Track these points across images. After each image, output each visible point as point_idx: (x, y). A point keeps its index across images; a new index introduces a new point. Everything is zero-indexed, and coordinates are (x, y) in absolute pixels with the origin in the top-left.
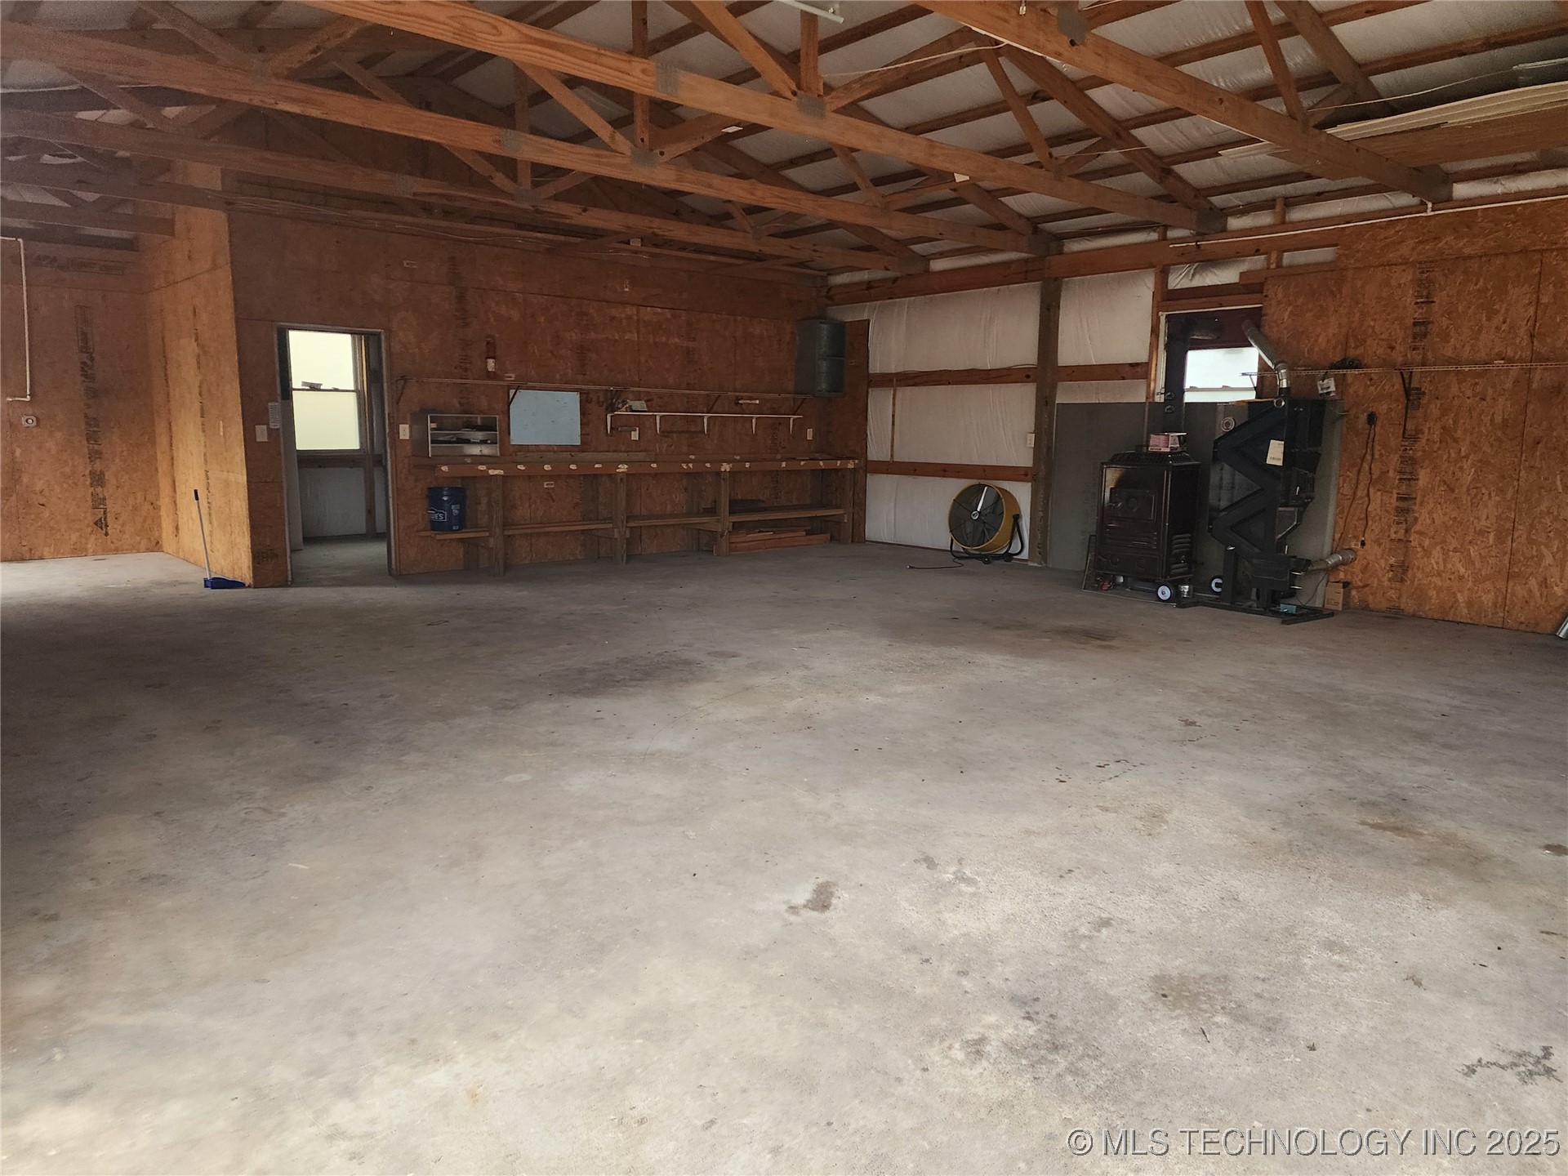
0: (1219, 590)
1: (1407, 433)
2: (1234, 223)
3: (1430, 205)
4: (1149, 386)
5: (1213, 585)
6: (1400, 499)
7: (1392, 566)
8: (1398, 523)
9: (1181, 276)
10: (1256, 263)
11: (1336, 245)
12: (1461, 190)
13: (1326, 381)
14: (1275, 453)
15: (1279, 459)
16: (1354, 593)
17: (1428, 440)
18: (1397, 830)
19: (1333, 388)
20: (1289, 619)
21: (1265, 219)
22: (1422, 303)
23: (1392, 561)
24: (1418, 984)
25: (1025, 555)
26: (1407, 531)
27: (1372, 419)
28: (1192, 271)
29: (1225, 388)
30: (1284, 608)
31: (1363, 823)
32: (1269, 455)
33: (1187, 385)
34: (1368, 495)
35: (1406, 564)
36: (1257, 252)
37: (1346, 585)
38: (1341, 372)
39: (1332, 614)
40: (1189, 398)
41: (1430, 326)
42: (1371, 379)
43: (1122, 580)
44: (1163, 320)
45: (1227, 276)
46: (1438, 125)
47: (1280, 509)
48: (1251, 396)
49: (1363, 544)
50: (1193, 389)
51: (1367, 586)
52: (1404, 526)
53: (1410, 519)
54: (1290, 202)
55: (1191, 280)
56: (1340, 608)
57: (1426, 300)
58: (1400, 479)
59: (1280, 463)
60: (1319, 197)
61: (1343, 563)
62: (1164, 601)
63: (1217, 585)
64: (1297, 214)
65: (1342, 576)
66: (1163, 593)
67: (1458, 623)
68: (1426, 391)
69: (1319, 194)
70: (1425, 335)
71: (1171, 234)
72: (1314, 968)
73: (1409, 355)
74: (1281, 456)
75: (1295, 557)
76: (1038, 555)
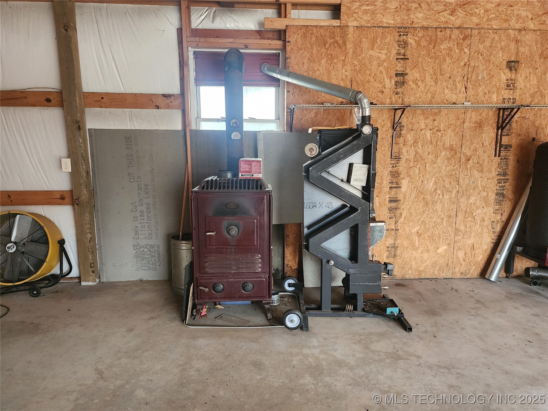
1: (393, 155)
5: (285, 286)
8: (390, 218)
9: (202, 18)
17: (406, 159)
22: (401, 59)
25: (75, 273)
26: (396, 223)
28: (211, 14)
33: (245, 116)
35: (397, 245)
40: (247, 127)
41: (406, 77)
44: (191, 54)
50: (252, 120)
52: (394, 219)
53: (398, 215)
57: (402, 57)
63: (290, 285)
68: (405, 125)
70: (403, 83)
73: (393, 98)
76: (92, 274)
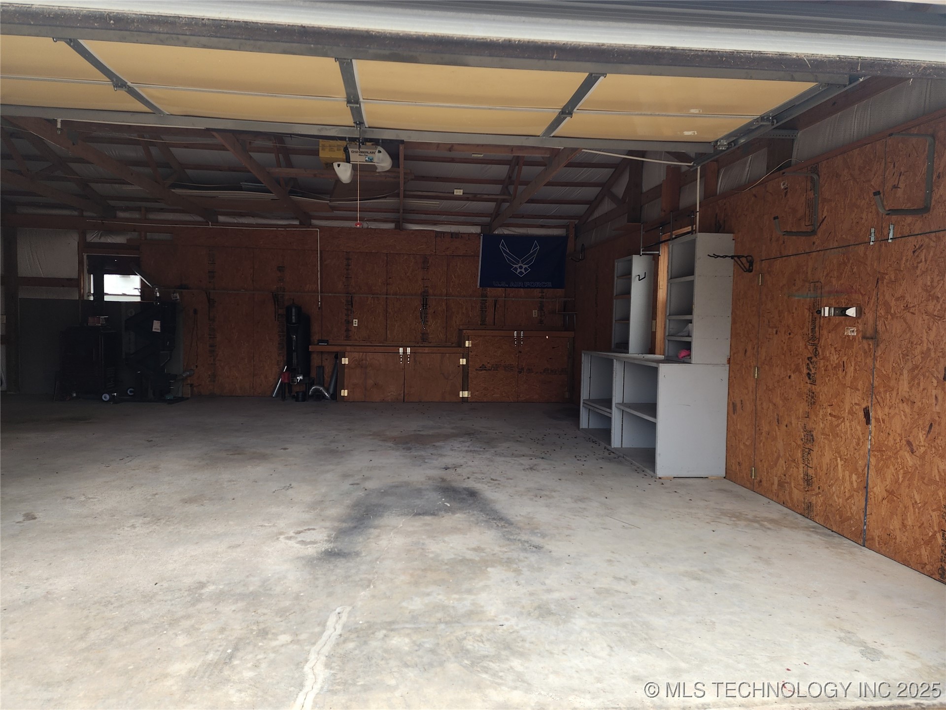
0: (132, 394)
1: (210, 318)
2: (121, 214)
3: (210, 223)
4: (80, 291)
5: (128, 392)
6: (211, 346)
7: (209, 375)
8: (210, 357)
9: (93, 237)
10: (135, 235)
11: (172, 233)
12: (221, 219)
13: (175, 294)
14: (157, 326)
15: (158, 329)
16: (195, 389)
17: (219, 321)
18: (239, 454)
19: (178, 298)
20: (171, 402)
21: (136, 215)
22: (211, 263)
23: (210, 373)
24: (256, 482)
25: (4, 387)
26: (214, 360)
27: (195, 312)
28: (99, 235)
29: (124, 295)
30: (168, 397)
31: (228, 455)
32: (154, 328)
33: (105, 292)
34: (197, 345)
35: (215, 374)
36: (134, 231)
37: (191, 385)
38: (181, 290)
39: (188, 399)
40: (106, 298)
41: (215, 274)
42: (193, 294)
43: (75, 395)
44: (85, 257)
45: (120, 240)
46: (215, 197)
47: (161, 352)
48: (138, 299)
49: (197, 366)
50: (109, 294)
51: (199, 385)
52: (213, 358)
53: (215, 355)
54: (149, 210)
55: (99, 239)
56: (189, 396)
58: (209, 338)
59: (159, 331)
60: (162, 210)
61: (189, 376)
62: (107, 401)
63: (131, 392)
64: (152, 216)
65: (189, 382)
66: (105, 398)
67: (237, 396)
68: (217, 301)
69: (162, 209)
70: (213, 277)
71: (85, 214)
72: (227, 487)
73: (208, 285)
74: (159, 328)
75: (169, 374)
